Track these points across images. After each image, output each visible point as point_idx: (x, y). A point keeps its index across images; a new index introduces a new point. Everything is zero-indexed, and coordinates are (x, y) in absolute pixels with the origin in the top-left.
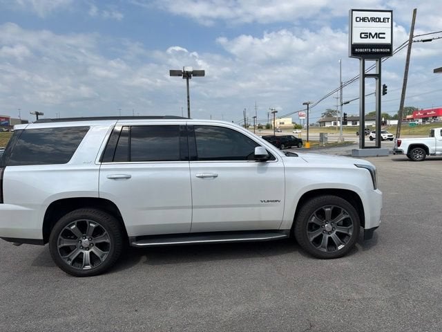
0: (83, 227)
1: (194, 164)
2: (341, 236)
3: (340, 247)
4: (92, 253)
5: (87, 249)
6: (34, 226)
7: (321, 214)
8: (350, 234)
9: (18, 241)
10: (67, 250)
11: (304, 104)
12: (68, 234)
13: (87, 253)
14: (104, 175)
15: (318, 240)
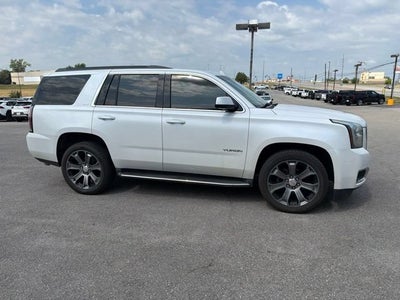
0: (82, 156)
2: (306, 193)
3: (303, 204)
4: (90, 177)
5: (86, 173)
6: (51, 152)
7: (284, 168)
8: (316, 191)
10: (75, 172)
11: (392, 56)
12: (74, 161)
13: (86, 176)
14: (96, 115)
15: (280, 193)
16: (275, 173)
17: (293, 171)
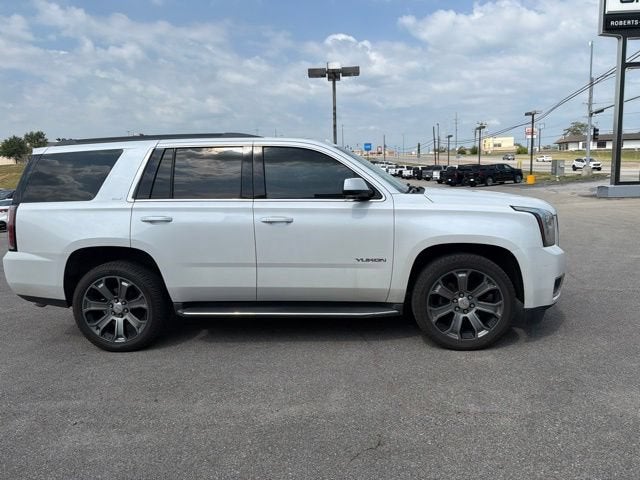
0: (112, 285)
1: (259, 204)
2: (484, 317)
3: (481, 334)
4: (125, 321)
5: (119, 314)
6: (53, 283)
7: (451, 282)
8: (499, 314)
9: (43, 302)
10: (98, 315)
11: (526, 114)
12: (96, 296)
13: (119, 321)
14: (138, 216)
15: (446, 321)
16: (437, 291)
17: (463, 286)
